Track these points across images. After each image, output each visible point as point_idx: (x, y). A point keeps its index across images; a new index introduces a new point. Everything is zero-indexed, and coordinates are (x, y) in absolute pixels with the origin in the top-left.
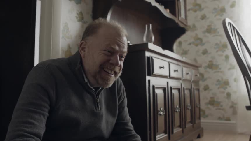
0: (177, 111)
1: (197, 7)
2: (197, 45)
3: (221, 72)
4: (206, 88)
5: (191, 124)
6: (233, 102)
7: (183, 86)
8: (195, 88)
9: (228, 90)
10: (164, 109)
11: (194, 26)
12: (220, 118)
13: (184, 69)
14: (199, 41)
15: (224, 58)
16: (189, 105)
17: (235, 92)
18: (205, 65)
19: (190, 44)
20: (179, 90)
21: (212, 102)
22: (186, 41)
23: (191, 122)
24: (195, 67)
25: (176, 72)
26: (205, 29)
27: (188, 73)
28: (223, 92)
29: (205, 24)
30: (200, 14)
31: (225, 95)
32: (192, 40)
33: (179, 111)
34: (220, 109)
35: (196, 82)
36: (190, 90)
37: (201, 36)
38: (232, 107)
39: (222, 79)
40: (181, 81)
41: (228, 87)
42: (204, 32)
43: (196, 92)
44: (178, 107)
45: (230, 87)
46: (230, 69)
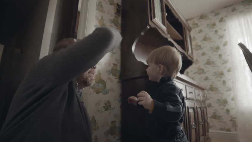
0: (193, 128)
1: (198, 47)
2: (200, 74)
3: (220, 93)
4: (210, 106)
5: (203, 137)
6: (232, 117)
7: (196, 106)
8: (204, 106)
9: (227, 107)
10: (183, 128)
11: (197, 60)
12: (221, 129)
13: (196, 91)
14: (201, 71)
15: (222, 82)
16: (201, 120)
17: (233, 109)
18: (208, 88)
19: (195, 73)
20: (193, 109)
21: (215, 116)
22: (192, 71)
23: (203, 135)
24: (202, 89)
25: (191, 94)
26: (205, 62)
27: (199, 94)
28: (223, 109)
29: (205, 58)
30: (200, 52)
31: (225, 111)
32: (196, 71)
33: (195, 127)
34: (221, 122)
35: (204, 101)
36: (200, 108)
37: (202, 67)
38: (231, 120)
39: (222, 99)
40: (194, 101)
41: (226, 104)
42: (205, 64)
43: (205, 109)
44: (194, 124)
45: (228, 104)
46: (227, 91)
